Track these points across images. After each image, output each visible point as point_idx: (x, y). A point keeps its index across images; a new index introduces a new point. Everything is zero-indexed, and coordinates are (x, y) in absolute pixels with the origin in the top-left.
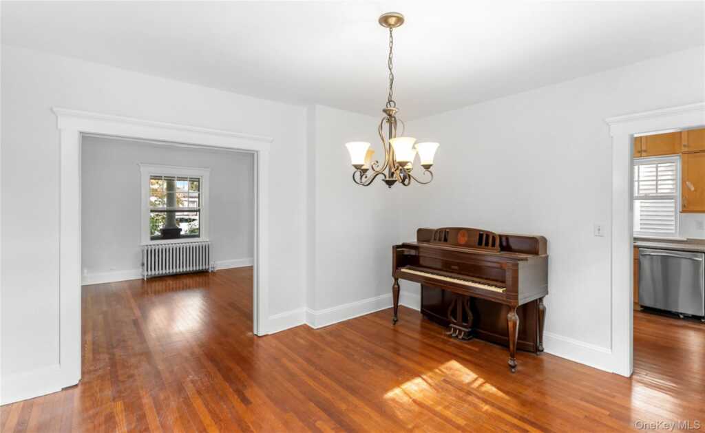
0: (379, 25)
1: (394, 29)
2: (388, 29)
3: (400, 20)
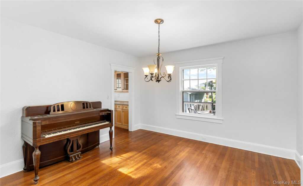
0: (155, 23)
1: (160, 25)
2: (158, 25)
3: (162, 21)
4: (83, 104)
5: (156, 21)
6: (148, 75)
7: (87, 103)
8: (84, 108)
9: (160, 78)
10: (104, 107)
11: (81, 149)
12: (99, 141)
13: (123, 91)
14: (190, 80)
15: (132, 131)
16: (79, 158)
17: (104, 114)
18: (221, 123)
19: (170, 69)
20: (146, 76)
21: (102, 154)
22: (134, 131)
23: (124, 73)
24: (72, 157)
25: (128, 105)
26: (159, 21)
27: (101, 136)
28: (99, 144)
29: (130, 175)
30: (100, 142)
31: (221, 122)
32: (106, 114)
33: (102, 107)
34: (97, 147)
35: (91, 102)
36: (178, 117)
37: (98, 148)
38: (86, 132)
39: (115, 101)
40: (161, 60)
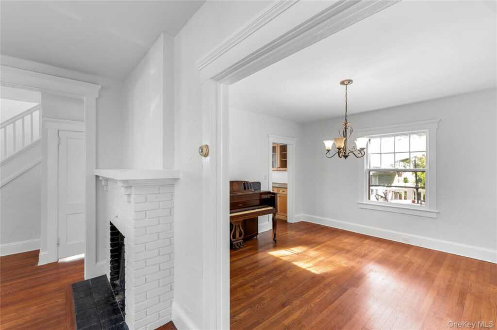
1: (347, 86)
2: (345, 86)
3: (351, 81)
4: (244, 184)
5: (343, 83)
6: (331, 149)
7: (248, 183)
8: (245, 189)
9: (347, 153)
10: (263, 189)
11: (242, 237)
12: (257, 231)
13: (279, 169)
14: (381, 153)
15: (293, 222)
16: (239, 247)
17: (266, 197)
18: (436, 217)
19: (361, 143)
20: (328, 151)
21: (262, 246)
22: (295, 223)
23: (281, 146)
24: (235, 244)
25: (287, 188)
26: (346, 83)
27: (259, 225)
28: (257, 234)
29: (308, 269)
30: (259, 232)
31: (434, 216)
32: (269, 197)
33: (261, 189)
34: (255, 237)
35: (252, 183)
36: (361, 206)
37: (257, 239)
38: (246, 218)
39: (273, 183)
40: (348, 131)
